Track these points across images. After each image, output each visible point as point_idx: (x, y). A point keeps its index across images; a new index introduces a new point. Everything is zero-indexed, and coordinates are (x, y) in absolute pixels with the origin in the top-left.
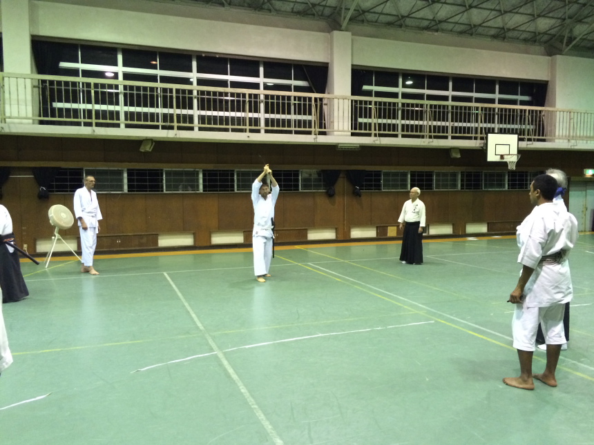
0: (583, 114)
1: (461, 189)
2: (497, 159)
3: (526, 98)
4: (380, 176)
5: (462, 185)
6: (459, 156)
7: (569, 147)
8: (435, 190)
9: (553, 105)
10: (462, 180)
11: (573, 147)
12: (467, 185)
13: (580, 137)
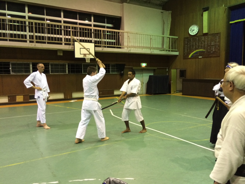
0: (135, 34)
1: (68, 73)
2: (82, 56)
3: (110, 25)
4: (9, 65)
5: (69, 71)
6: (62, 54)
7: (128, 51)
8: (50, 74)
9: (123, 29)
10: (69, 68)
11: (129, 52)
12: (71, 71)
13: (134, 46)
